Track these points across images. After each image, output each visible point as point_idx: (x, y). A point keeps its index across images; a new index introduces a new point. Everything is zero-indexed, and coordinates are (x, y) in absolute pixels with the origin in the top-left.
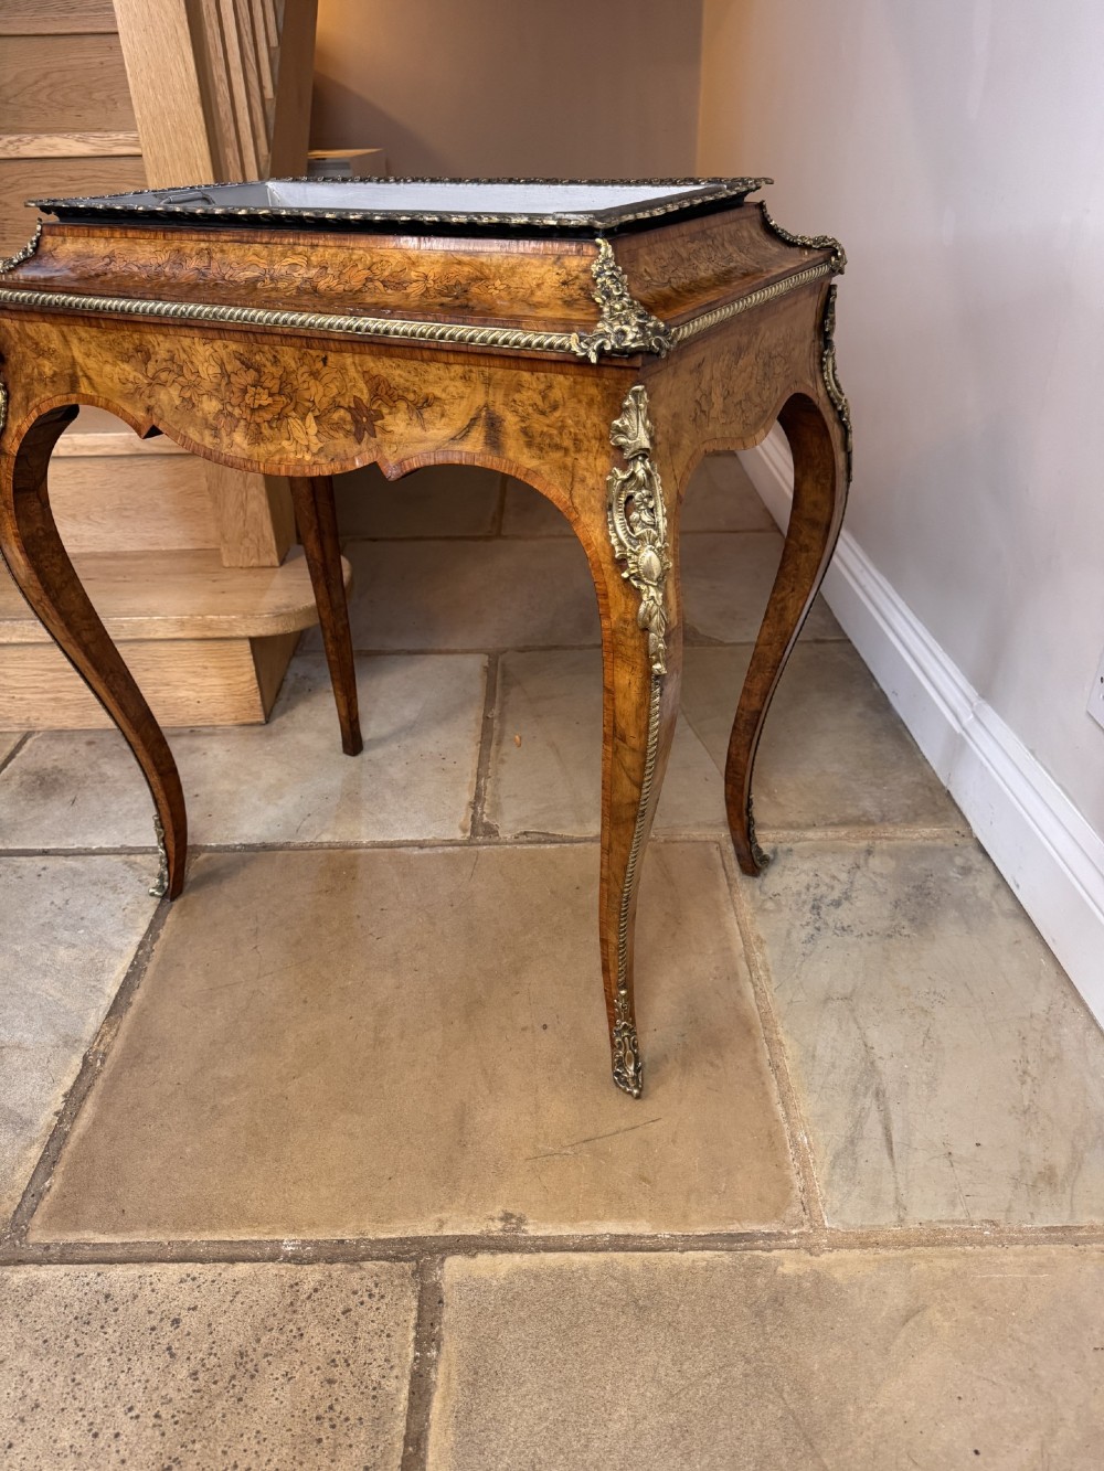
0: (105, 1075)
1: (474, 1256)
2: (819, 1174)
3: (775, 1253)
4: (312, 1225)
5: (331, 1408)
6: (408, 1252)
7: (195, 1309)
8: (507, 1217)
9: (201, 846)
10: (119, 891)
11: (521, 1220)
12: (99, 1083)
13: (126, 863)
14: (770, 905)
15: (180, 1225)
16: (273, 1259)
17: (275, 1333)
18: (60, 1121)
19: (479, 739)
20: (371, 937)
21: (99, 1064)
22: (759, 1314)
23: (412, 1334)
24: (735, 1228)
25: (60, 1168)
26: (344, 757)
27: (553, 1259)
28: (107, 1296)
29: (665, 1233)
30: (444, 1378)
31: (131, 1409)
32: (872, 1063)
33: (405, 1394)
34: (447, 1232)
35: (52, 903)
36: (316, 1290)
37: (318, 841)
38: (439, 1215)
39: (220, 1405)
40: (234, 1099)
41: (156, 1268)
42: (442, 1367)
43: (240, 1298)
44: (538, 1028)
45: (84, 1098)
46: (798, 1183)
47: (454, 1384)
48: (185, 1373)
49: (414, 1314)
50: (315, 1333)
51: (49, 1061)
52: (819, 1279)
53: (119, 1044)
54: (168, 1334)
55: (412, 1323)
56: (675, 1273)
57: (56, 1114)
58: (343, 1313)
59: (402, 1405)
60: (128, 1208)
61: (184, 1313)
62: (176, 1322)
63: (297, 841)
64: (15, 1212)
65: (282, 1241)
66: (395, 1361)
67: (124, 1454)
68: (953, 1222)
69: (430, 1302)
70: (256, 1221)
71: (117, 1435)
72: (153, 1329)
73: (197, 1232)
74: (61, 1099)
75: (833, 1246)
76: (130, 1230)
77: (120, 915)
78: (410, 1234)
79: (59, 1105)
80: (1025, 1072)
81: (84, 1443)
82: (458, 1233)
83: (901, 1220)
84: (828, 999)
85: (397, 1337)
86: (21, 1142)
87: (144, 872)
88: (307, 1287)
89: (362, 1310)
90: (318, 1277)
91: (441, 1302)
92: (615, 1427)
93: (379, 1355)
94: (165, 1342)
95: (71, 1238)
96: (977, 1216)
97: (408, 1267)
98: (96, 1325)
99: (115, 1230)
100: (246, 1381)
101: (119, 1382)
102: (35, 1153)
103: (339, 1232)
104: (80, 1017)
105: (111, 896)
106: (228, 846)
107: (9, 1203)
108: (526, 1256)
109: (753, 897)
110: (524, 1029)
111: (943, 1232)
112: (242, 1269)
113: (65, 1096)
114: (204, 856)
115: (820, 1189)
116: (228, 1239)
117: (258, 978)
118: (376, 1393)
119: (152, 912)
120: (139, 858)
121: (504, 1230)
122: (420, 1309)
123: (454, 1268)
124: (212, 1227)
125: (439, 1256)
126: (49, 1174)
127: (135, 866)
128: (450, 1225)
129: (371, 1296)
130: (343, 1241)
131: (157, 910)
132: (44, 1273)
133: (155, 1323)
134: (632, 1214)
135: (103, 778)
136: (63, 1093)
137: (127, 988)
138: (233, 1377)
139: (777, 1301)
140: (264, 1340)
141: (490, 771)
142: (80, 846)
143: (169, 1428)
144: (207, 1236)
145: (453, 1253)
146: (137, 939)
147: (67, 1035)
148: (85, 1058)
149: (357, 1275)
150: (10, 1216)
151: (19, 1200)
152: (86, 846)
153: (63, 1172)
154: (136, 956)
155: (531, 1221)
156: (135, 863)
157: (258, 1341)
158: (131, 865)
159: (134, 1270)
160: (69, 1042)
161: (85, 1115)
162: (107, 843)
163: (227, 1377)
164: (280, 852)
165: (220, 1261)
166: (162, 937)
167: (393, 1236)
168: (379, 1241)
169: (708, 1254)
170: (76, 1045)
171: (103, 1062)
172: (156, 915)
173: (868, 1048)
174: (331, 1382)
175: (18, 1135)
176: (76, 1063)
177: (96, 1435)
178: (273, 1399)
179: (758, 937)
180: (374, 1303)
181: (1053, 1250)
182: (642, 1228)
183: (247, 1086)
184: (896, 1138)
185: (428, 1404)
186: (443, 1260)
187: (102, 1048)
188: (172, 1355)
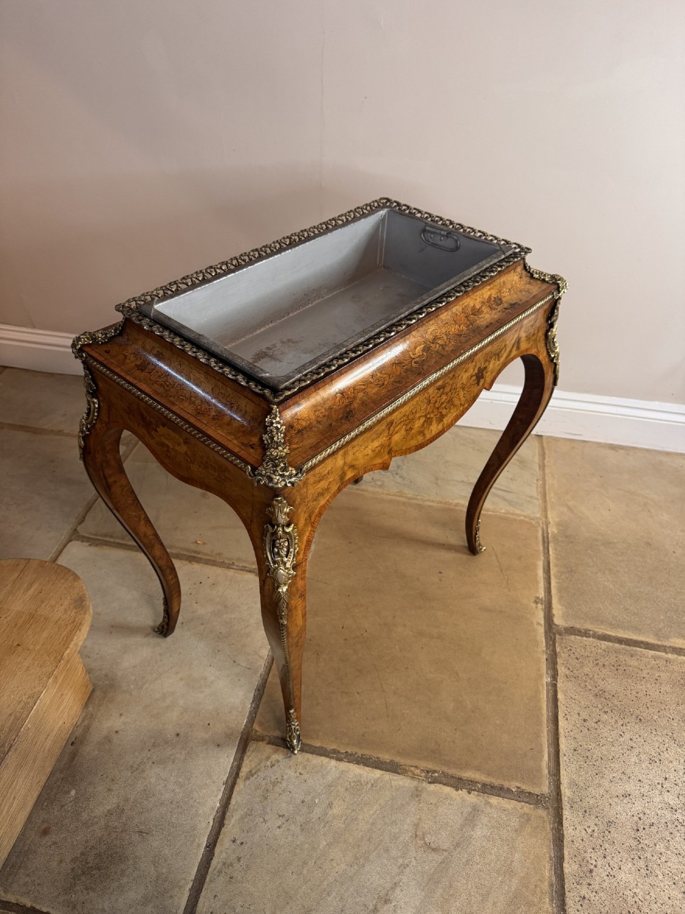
0: (445, 769)
1: (554, 615)
2: (518, 512)
3: (549, 531)
4: (539, 669)
5: (613, 666)
6: (551, 637)
7: (579, 714)
8: (536, 602)
9: (244, 729)
10: (279, 780)
11: (538, 598)
12: (452, 771)
13: (247, 778)
14: (379, 483)
15: (540, 724)
16: (555, 686)
17: (587, 684)
18: (475, 790)
19: (187, 562)
20: (364, 635)
21: (436, 774)
22: (572, 542)
23: (585, 638)
24: (540, 539)
25: (506, 784)
26: (170, 638)
27: (554, 591)
28: (575, 750)
29: (542, 558)
30: (601, 630)
31: (621, 735)
32: (470, 483)
33: (606, 643)
34: (542, 622)
35: (279, 827)
36: (569, 669)
37: (266, 657)
38: (535, 625)
39: (616, 703)
40: (468, 703)
41: (561, 730)
42: (597, 630)
43: (573, 697)
44: (440, 575)
45: (460, 779)
46: (522, 518)
47: (603, 627)
48: (605, 716)
49: (577, 637)
50: (586, 670)
51: (431, 804)
52: (558, 524)
53: (424, 764)
54: (591, 724)
55: (580, 638)
56: (557, 559)
57: (469, 793)
58: (578, 659)
59: (611, 644)
60: (530, 747)
61: (581, 718)
62: (585, 720)
63: (262, 670)
64: (530, 804)
65: (547, 682)
66: (595, 645)
67: (637, 736)
68: (537, 488)
69: (572, 631)
70: (537, 692)
71: (631, 739)
72: (588, 729)
73: (542, 715)
74: (460, 792)
75: (546, 517)
76: (541, 745)
77: (305, 776)
78: (543, 635)
79: (463, 793)
80: (478, 450)
81: (636, 751)
82: (543, 619)
83: (537, 499)
84: (437, 484)
85: (586, 643)
86: (488, 810)
87: (263, 764)
88: (568, 672)
89: (576, 653)
90: (563, 668)
91: (572, 628)
92: (611, 586)
93: (593, 649)
94: (594, 725)
95: (546, 771)
96: (535, 481)
97: (558, 637)
98: (588, 754)
99: (541, 752)
100: (606, 694)
101: (611, 740)
102: (494, 800)
103: (543, 660)
104: (397, 790)
105: (284, 785)
106: (250, 712)
107: (525, 809)
108: (553, 598)
109: (372, 486)
110: (440, 580)
111: (541, 492)
112: (560, 696)
113: (457, 790)
114: (256, 727)
115: (525, 514)
116: (546, 703)
117: (384, 691)
118: (607, 651)
119: (309, 756)
120: (244, 770)
121: (542, 604)
122: (575, 635)
123: (558, 621)
124: (540, 709)
125: (553, 626)
126: (509, 790)
127: (253, 772)
128: (539, 621)
129: (571, 650)
130: (547, 659)
131: (307, 752)
132: (565, 780)
133: (586, 729)
134: (535, 566)
135: (119, 810)
136: (455, 792)
137: (378, 765)
138: (605, 698)
139: (567, 537)
140: (590, 688)
141: (226, 561)
142: (212, 817)
143: (627, 720)
144: (544, 711)
145: (553, 621)
146: (333, 762)
147: (411, 796)
148: (430, 783)
149: (562, 654)
150: (532, 806)
151: (523, 804)
152: (214, 813)
153: (509, 781)
154: (348, 762)
155: (538, 595)
156: (250, 771)
157: (590, 690)
158: (250, 774)
159: (562, 740)
160: (417, 794)
161: (473, 776)
162: (216, 796)
163: (605, 700)
164: (269, 679)
165: (557, 705)
166: (334, 747)
167: (544, 641)
168: (546, 646)
169: (550, 549)
170: (420, 789)
171: (435, 772)
172: (312, 753)
173: (463, 481)
174: (604, 665)
175: (483, 811)
176: (432, 787)
177: (632, 747)
178: (612, 685)
179: (398, 492)
180: (574, 650)
181: (547, 471)
182: (540, 564)
183: (461, 696)
184: (504, 489)
185: (610, 636)
186: (555, 625)
187: (423, 774)
188: (599, 721)
